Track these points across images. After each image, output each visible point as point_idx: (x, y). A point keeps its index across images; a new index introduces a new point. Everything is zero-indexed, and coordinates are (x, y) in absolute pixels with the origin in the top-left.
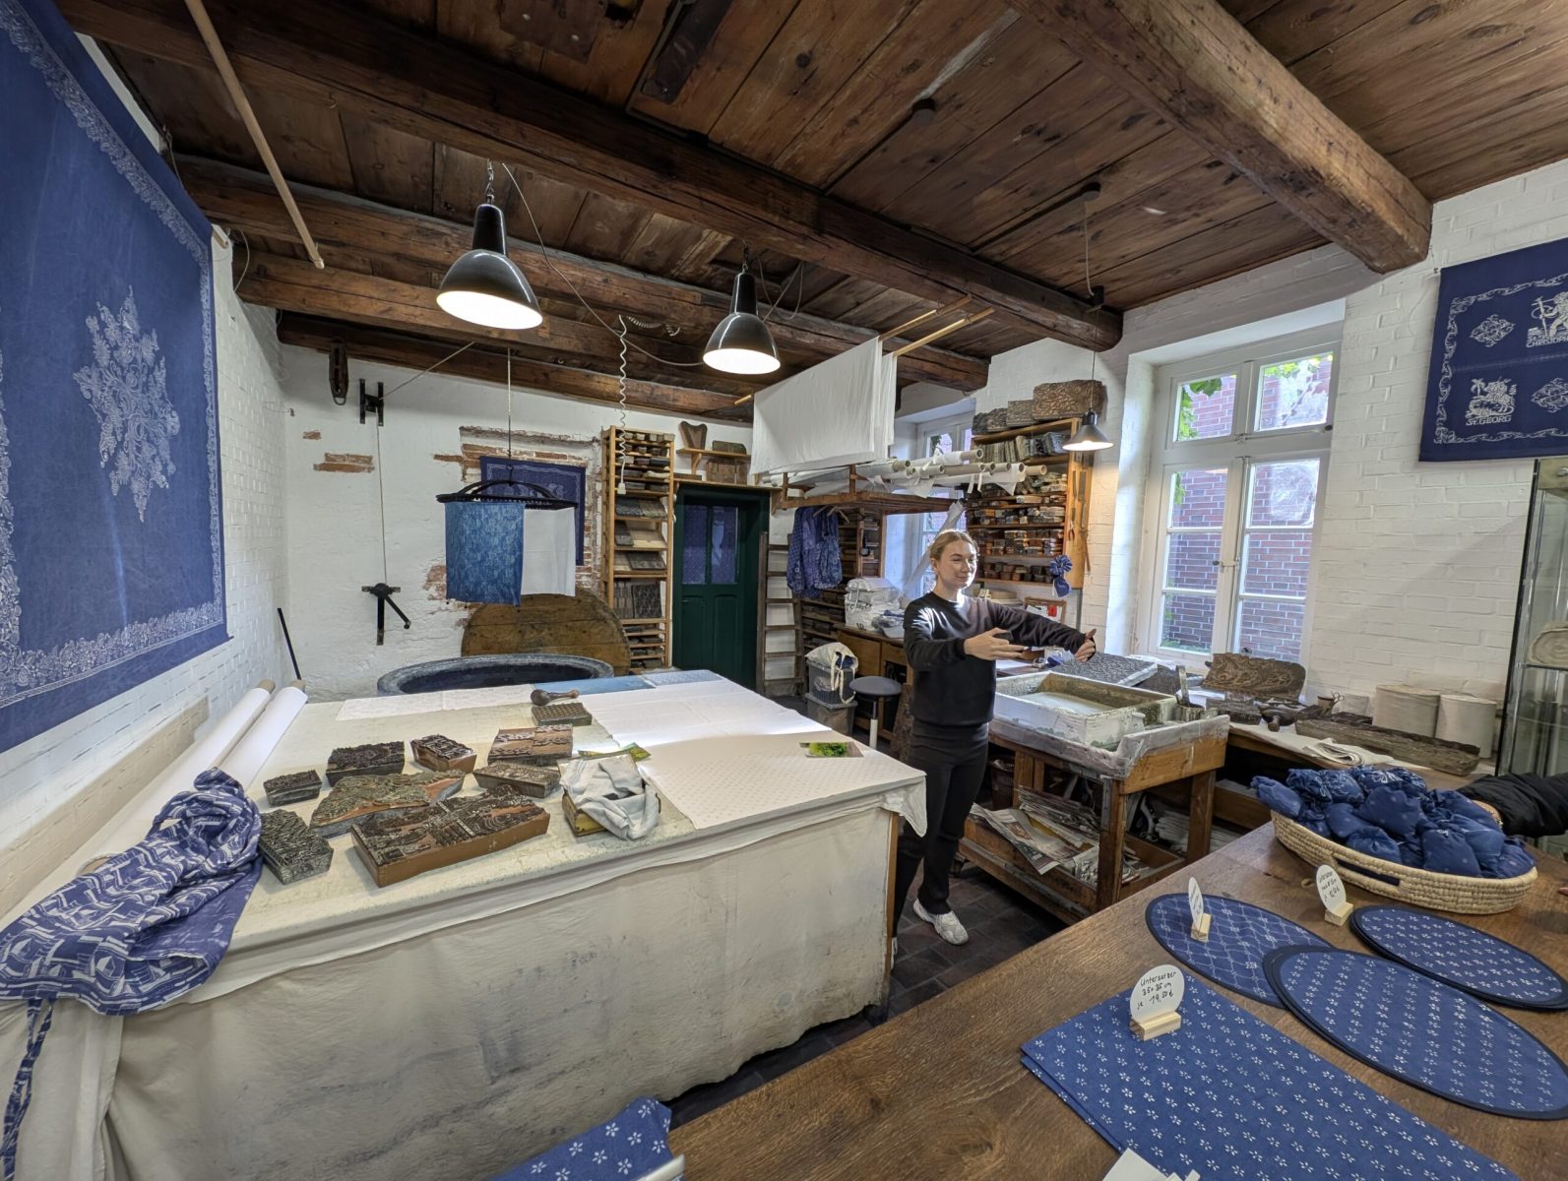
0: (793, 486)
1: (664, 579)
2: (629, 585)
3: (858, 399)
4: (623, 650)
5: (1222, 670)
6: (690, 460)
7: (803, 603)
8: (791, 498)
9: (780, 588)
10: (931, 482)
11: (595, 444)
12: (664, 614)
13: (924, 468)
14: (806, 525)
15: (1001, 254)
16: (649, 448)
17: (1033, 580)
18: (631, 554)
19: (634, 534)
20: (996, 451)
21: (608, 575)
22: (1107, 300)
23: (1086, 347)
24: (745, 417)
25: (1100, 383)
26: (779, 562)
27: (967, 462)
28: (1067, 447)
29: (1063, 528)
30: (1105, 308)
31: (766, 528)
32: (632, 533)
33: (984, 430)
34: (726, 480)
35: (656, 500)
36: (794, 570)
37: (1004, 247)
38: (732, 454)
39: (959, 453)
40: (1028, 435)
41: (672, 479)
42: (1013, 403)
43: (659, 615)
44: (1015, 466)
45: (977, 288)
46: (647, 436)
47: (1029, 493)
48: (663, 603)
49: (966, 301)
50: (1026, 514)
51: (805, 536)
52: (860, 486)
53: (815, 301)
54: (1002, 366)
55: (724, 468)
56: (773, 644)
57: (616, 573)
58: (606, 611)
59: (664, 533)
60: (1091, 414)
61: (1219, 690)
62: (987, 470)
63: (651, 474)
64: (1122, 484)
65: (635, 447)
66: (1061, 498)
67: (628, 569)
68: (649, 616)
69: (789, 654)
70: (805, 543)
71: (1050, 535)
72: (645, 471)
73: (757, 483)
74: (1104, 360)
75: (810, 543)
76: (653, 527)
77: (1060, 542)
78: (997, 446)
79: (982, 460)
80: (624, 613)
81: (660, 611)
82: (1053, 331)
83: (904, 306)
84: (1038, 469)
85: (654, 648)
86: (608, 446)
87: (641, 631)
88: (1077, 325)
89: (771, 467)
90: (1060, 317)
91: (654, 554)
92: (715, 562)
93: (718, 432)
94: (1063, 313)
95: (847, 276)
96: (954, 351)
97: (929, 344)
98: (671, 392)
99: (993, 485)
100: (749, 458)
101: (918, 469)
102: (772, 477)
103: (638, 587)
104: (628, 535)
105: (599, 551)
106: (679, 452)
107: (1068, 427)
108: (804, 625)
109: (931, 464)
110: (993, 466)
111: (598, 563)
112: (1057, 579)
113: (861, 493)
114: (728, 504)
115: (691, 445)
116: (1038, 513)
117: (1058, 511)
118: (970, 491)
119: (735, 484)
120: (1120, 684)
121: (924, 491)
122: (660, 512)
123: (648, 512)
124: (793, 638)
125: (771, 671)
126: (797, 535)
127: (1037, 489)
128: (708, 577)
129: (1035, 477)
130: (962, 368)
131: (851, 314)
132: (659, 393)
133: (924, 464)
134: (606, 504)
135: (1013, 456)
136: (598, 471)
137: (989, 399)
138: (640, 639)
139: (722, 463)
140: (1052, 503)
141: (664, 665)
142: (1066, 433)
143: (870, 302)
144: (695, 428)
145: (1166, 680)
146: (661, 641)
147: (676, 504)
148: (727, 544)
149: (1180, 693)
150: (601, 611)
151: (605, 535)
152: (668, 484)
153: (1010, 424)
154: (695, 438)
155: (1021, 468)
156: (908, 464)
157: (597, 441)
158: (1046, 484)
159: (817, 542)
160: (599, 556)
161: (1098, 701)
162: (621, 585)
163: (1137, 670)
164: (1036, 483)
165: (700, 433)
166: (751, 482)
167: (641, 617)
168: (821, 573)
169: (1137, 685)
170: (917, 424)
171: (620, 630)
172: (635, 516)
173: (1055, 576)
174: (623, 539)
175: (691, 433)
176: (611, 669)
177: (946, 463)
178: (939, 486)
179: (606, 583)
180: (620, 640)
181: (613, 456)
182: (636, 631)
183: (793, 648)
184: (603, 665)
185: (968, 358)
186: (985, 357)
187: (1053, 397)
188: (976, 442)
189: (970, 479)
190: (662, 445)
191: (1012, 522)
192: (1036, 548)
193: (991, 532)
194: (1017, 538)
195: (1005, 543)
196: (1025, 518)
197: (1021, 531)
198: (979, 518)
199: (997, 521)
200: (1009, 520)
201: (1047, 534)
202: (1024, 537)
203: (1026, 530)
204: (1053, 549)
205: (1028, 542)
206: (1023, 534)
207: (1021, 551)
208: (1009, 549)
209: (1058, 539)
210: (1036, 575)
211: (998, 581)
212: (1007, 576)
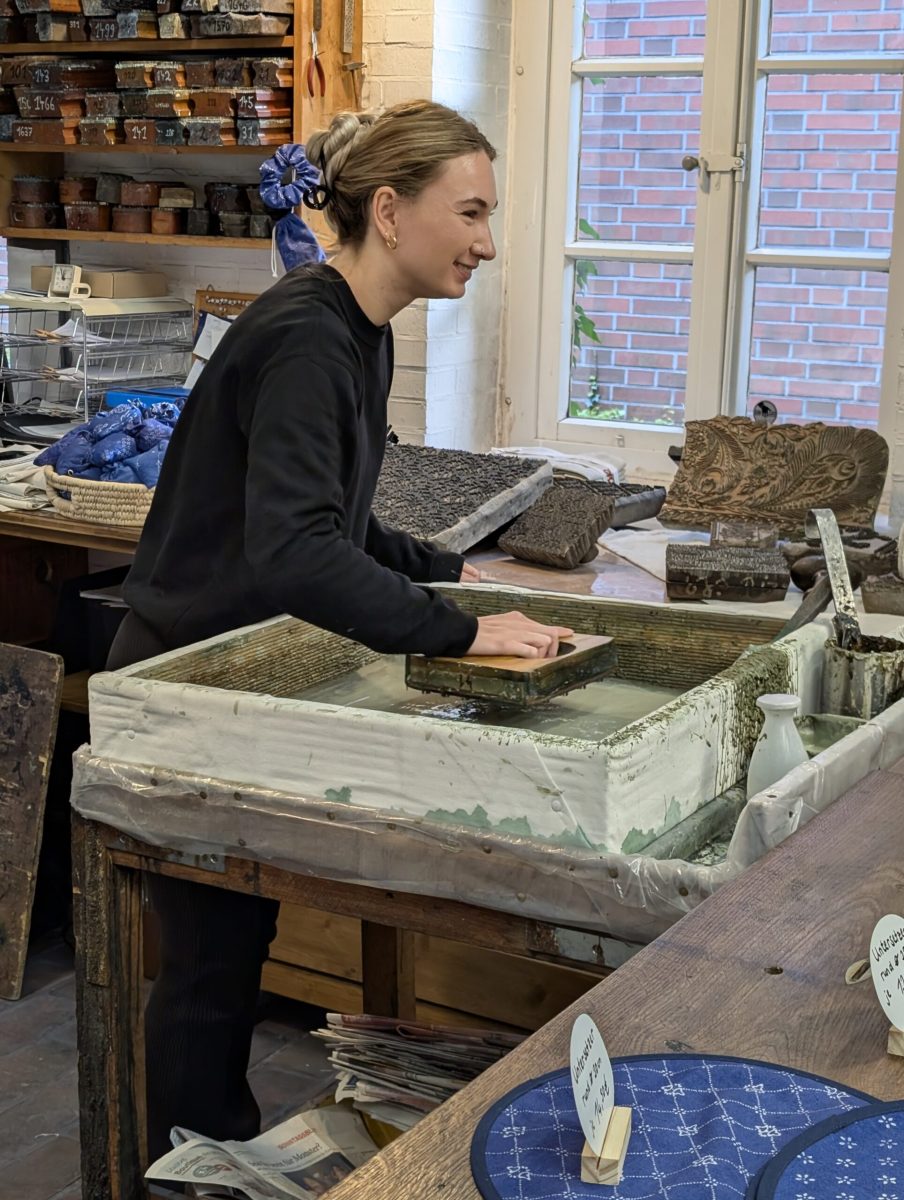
17: (214, 229)
61: (705, 525)
77: (285, 99)
112: (283, 222)
191: (137, 34)
192: (214, 121)
193: (74, 66)
194: (154, 87)
195: (120, 105)
196: (177, 18)
197: (165, 65)
198: (33, 16)
199: (88, 30)
200: (126, 25)
201: (245, 74)
202: (175, 84)
203: (183, 62)
204: (263, 124)
205: (191, 103)
206: (173, 73)
207: (171, 133)
208: (132, 125)
209: (277, 89)
210: (221, 214)
211: (110, 236)
212: (134, 218)
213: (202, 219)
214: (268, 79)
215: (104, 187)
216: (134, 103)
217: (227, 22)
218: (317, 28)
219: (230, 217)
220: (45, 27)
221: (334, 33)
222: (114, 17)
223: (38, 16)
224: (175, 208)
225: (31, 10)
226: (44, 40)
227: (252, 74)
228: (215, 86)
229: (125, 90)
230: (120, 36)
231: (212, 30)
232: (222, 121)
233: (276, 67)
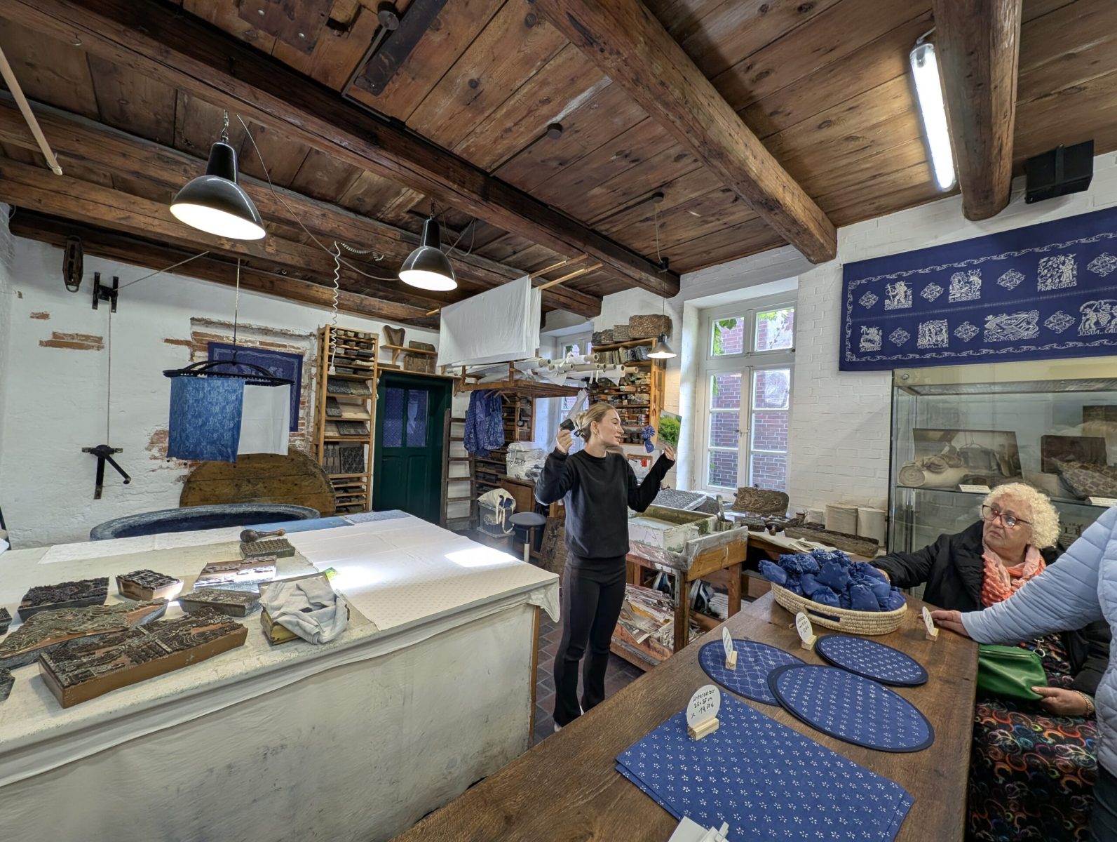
0: (469, 376)
1: (368, 443)
2: (337, 447)
3: (513, 315)
4: (330, 498)
5: (743, 498)
6: (391, 354)
7: (477, 462)
8: (468, 384)
9: (459, 450)
10: (565, 375)
11: (312, 338)
12: (366, 470)
13: (561, 366)
14: (478, 403)
15: (607, 230)
16: (358, 344)
17: (632, 442)
18: (340, 423)
19: (342, 407)
20: (607, 356)
21: (319, 439)
22: (671, 267)
23: (660, 294)
24: (434, 325)
25: (668, 317)
26: (458, 431)
27: (589, 363)
28: (651, 355)
29: (649, 408)
30: (669, 271)
31: (450, 406)
32: (341, 407)
33: (599, 343)
34: (419, 370)
35: (362, 383)
36: (469, 435)
37: (608, 226)
38: (425, 351)
39: (583, 356)
40: (626, 348)
41: (376, 367)
42: (617, 326)
43: (362, 470)
44: (619, 367)
45: (592, 250)
46: (356, 334)
47: (628, 385)
48: (366, 462)
49: (585, 256)
50: (626, 398)
51: (477, 411)
52: (517, 377)
53: (485, 247)
54: (608, 302)
55: (418, 361)
56: (453, 491)
57: (326, 437)
58: (316, 468)
59: (369, 408)
60: (663, 335)
61: (743, 512)
62: (601, 368)
63: (359, 362)
64: (683, 381)
65: (346, 342)
66: (647, 388)
67: (337, 435)
68: (354, 472)
69: (466, 498)
70: (478, 416)
71: (641, 412)
72: (354, 360)
73: (443, 373)
74: (670, 304)
75: (481, 416)
76: (360, 402)
77: (648, 417)
78: (608, 353)
79: (598, 362)
80: (333, 470)
81: (363, 467)
82: (639, 283)
83: (546, 258)
84: (633, 369)
85: (357, 497)
86: (323, 340)
87: (346, 483)
88: (653, 280)
89: (453, 361)
90: (643, 274)
91: (360, 423)
92: (410, 431)
93: (414, 335)
94: (645, 272)
95: (507, 233)
96: (579, 290)
97: (562, 283)
98: (377, 303)
99: (606, 379)
100: (437, 355)
101: (556, 366)
102: (454, 369)
103: (345, 449)
104: (338, 408)
105: (312, 420)
106: (382, 348)
107: (650, 343)
108: (477, 477)
109: (565, 363)
110: (605, 366)
111: (311, 430)
112: (647, 441)
113: (517, 381)
114: (420, 387)
115: (392, 342)
116: (633, 397)
117: (645, 396)
118: (591, 382)
119: (426, 373)
120: (685, 509)
121: (561, 381)
122: (366, 391)
123: (356, 391)
124: (469, 487)
125: (452, 512)
126: (472, 411)
127: (633, 382)
128: (404, 442)
129: (631, 375)
130: (585, 302)
131: (510, 259)
132: (367, 303)
133: (560, 363)
134: (320, 384)
135: (618, 360)
136: (313, 358)
137: (601, 323)
138: (345, 490)
139: (416, 357)
140: (642, 392)
141: (365, 510)
142: (649, 347)
143: (523, 253)
144: (395, 331)
145: (712, 506)
146: (363, 491)
147: (379, 386)
148: (419, 417)
149: (719, 514)
150: (312, 468)
151: (318, 408)
152: (372, 371)
153: (615, 339)
154: (396, 338)
155: (623, 368)
156: (549, 362)
157: (314, 335)
158: (638, 379)
159: (486, 416)
160: (312, 424)
161: (672, 521)
162: (330, 447)
163: (695, 499)
164: (632, 379)
165: (399, 334)
166: (439, 372)
167: (346, 472)
168: (489, 438)
169: (695, 510)
170: (556, 338)
171: (328, 483)
172: (344, 393)
173: (645, 440)
174: (333, 412)
175: (393, 334)
176: (318, 513)
177: (575, 363)
178: (570, 378)
179: (317, 446)
180: (327, 490)
181: (327, 348)
182: (342, 483)
183: (469, 494)
184: (311, 511)
185: (588, 296)
186: (599, 297)
187: (641, 324)
188: (595, 350)
189: (590, 374)
190: (369, 342)
191: (618, 404)
196: (626, 401)
197: (623, 410)
203: (627, 409)
204: (643, 421)
205: (629, 417)
209: (646, 414)
210: (633, 439)
218: (655, 402)
221: (658, 403)
228: (633, 414)
232: (635, 421)
233: (646, 410)
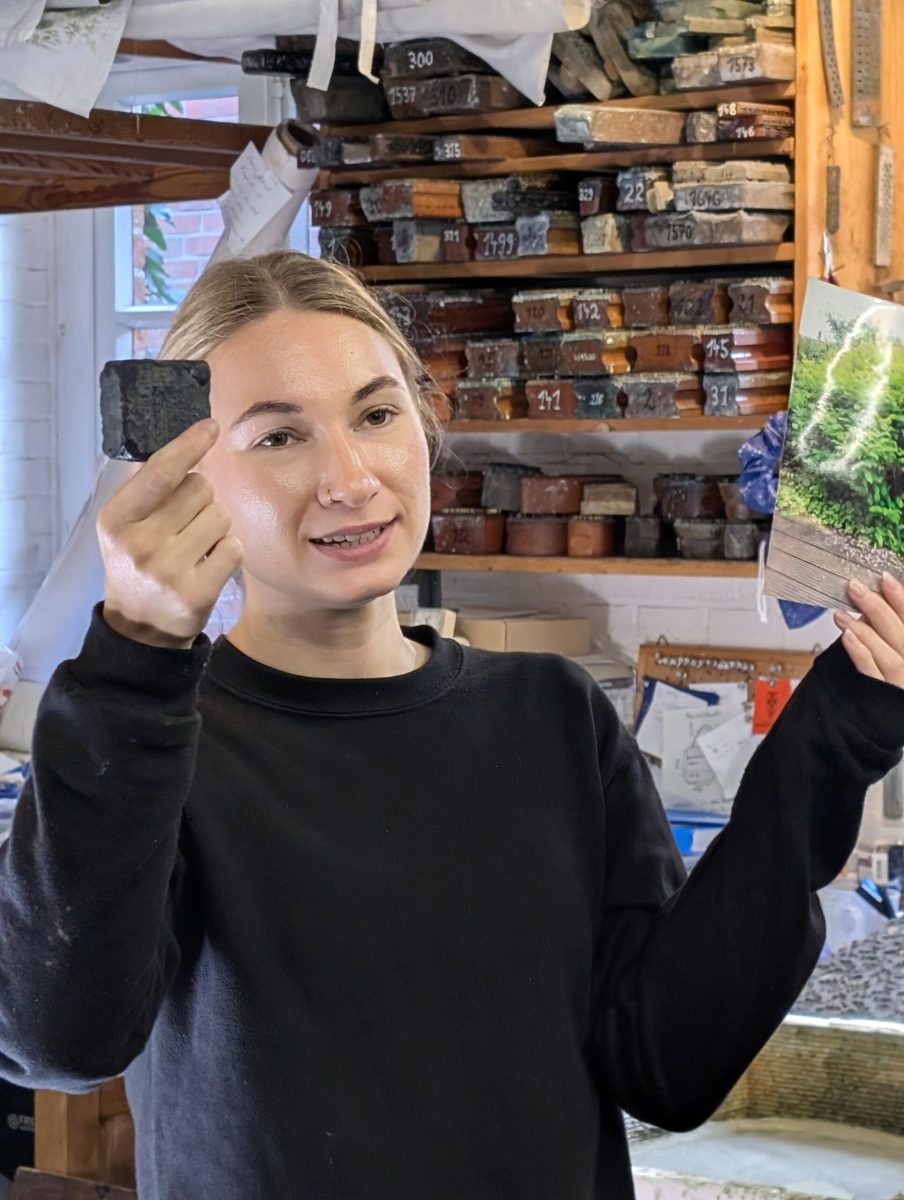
17: (668, 548)
29: (785, 269)
47: (622, 93)
50: (610, 201)
66: (769, 118)
99: (440, 46)
117: (756, 182)
118: (320, 75)
140: (726, 147)
158: (699, 43)
191: (546, 249)
192: (666, 378)
193: (450, 300)
194: (573, 328)
195: (520, 359)
196: (609, 222)
197: (591, 294)
198: (387, 224)
199: (472, 245)
200: (531, 235)
201: (716, 305)
202: (606, 324)
203: (619, 289)
204: (745, 381)
205: (631, 353)
206: (603, 308)
207: (598, 399)
208: (538, 389)
209: (767, 327)
210: (678, 523)
211: (501, 563)
212: (542, 534)
213: (649, 533)
214: (751, 312)
215: (496, 486)
216: (542, 357)
217: (686, 226)
218: (832, 228)
219: (694, 530)
220: (405, 242)
221: (861, 236)
222: (512, 222)
223: (396, 227)
224: (606, 517)
225: (383, 216)
226: (405, 261)
227: (728, 304)
228: (668, 323)
229: (528, 334)
230: (520, 252)
231: (664, 239)
232: (678, 379)
233: (765, 292)
